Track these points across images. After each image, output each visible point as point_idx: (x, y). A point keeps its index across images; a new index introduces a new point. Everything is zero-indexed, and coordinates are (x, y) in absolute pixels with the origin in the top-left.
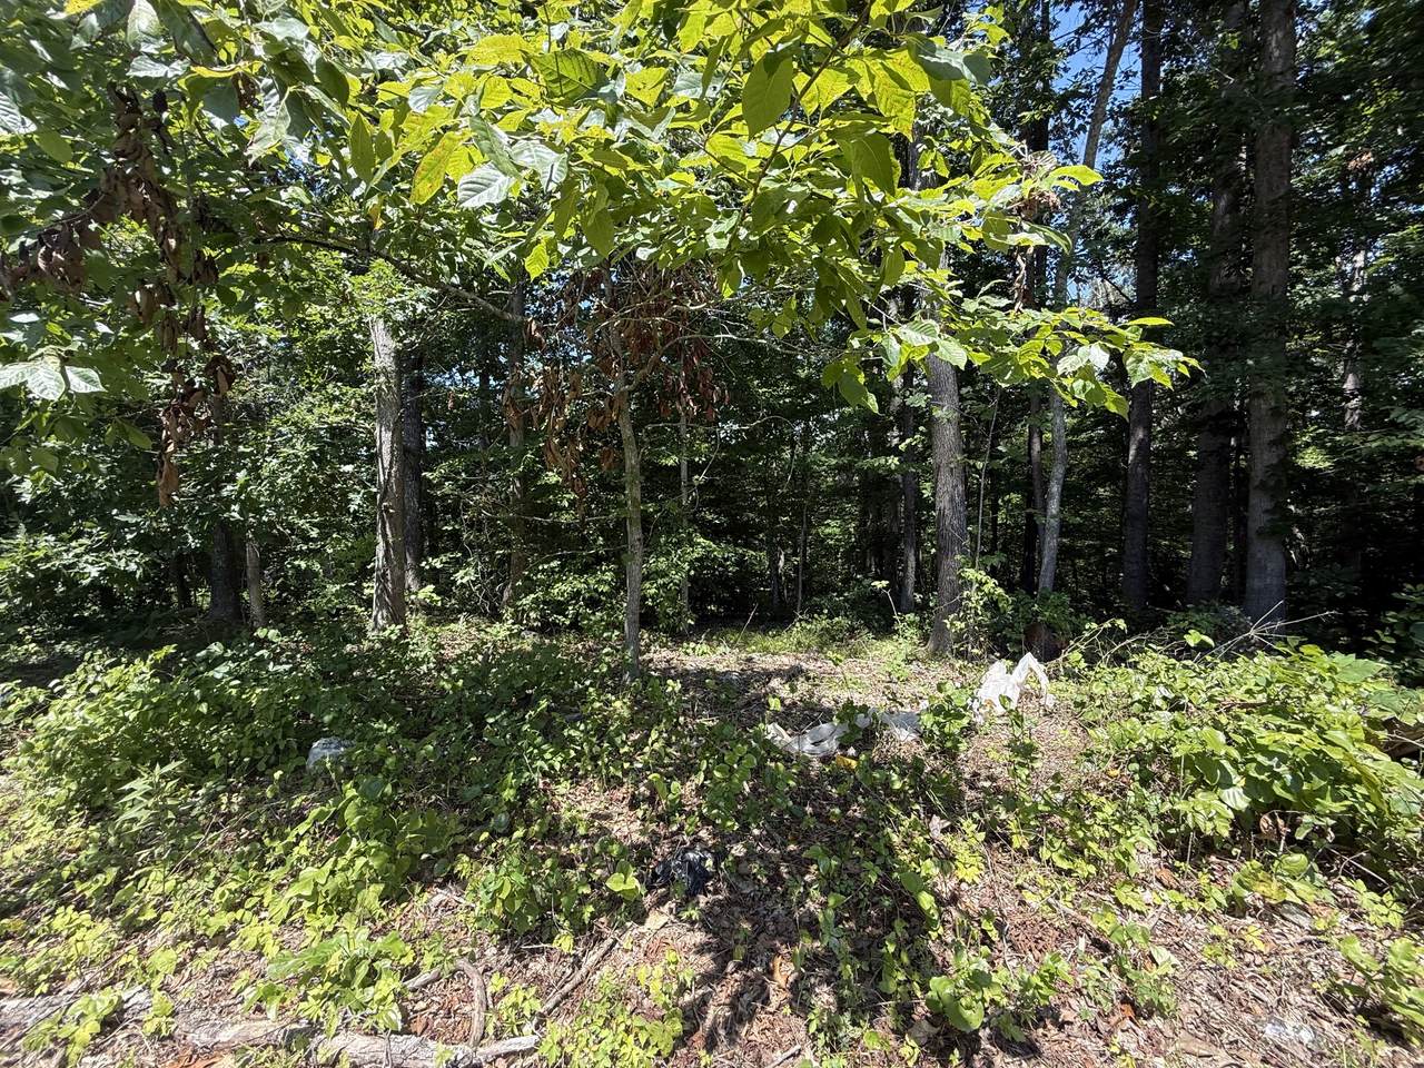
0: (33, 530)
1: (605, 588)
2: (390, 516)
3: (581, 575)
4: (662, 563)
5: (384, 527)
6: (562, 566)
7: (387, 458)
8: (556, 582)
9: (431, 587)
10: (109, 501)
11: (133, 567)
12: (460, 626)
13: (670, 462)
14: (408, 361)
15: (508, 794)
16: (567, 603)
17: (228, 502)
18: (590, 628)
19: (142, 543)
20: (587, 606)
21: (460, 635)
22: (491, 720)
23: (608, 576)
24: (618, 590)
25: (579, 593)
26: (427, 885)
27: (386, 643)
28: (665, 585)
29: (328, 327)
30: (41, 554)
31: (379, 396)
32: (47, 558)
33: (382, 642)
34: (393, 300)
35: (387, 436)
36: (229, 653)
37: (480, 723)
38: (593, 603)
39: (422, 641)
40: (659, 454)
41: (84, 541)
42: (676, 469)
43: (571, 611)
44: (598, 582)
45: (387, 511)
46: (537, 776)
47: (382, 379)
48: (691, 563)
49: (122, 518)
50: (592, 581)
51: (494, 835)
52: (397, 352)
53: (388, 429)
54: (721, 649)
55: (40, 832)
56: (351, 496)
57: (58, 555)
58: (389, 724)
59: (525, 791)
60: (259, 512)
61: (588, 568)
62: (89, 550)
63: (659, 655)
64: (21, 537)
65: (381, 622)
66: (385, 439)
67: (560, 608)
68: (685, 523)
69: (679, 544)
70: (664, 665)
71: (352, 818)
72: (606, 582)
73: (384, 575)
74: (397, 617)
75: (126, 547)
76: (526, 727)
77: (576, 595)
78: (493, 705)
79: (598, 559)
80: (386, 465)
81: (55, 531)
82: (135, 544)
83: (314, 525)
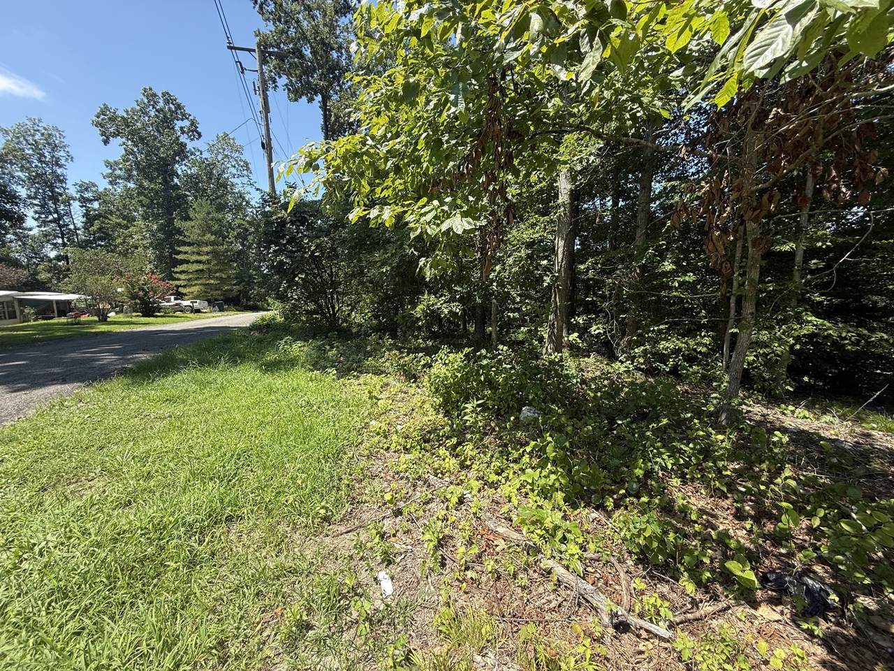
0: (429, 293)
1: (704, 350)
2: (559, 290)
3: (683, 337)
4: (764, 336)
5: (556, 295)
6: (668, 329)
7: (560, 256)
8: (662, 339)
9: (576, 334)
10: (452, 281)
11: (458, 310)
12: (591, 360)
13: (786, 248)
14: (576, 195)
15: (639, 472)
16: (669, 356)
17: (492, 281)
18: (687, 376)
19: (461, 300)
20: (685, 360)
21: (593, 365)
22: (620, 422)
23: (707, 340)
24: (715, 351)
25: (680, 350)
26: (587, 505)
27: (552, 363)
28: (765, 355)
29: (541, 182)
30: (431, 303)
31: (559, 219)
32: (433, 305)
33: (550, 362)
34: (576, 158)
35: (561, 243)
36: (488, 355)
37: (612, 421)
38: (691, 359)
39: (571, 366)
40: (773, 243)
41: (443, 298)
42: (791, 255)
43: (671, 362)
44: (697, 344)
45: (558, 288)
46: (656, 468)
47: (562, 209)
48: (798, 339)
49: (456, 288)
50: (691, 343)
51: (628, 494)
52: (571, 191)
53: (562, 239)
54: (828, 418)
55: (432, 415)
56: (545, 278)
57: (436, 304)
58: (559, 408)
59: (649, 474)
60: (504, 286)
61: (690, 333)
62: (445, 302)
63: (756, 410)
64: (426, 297)
65: (550, 351)
66: (560, 244)
67: (663, 359)
68: (794, 303)
69: (785, 321)
70: (758, 418)
71: (551, 452)
72: (705, 345)
73: (553, 324)
74: (558, 349)
75: (456, 301)
76: (648, 433)
77: (677, 351)
78: (622, 413)
79: (700, 327)
80: (560, 260)
81: (435, 294)
82: (459, 301)
83: (518, 295)
